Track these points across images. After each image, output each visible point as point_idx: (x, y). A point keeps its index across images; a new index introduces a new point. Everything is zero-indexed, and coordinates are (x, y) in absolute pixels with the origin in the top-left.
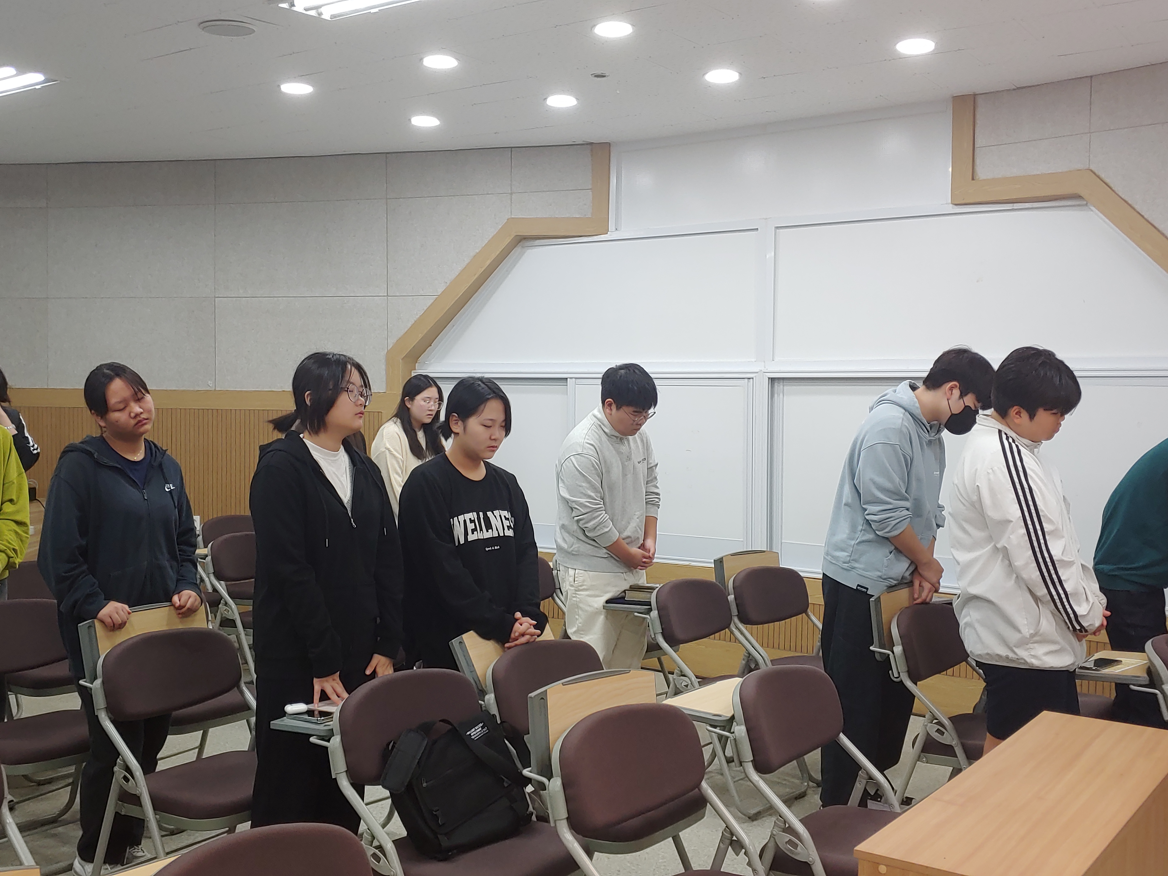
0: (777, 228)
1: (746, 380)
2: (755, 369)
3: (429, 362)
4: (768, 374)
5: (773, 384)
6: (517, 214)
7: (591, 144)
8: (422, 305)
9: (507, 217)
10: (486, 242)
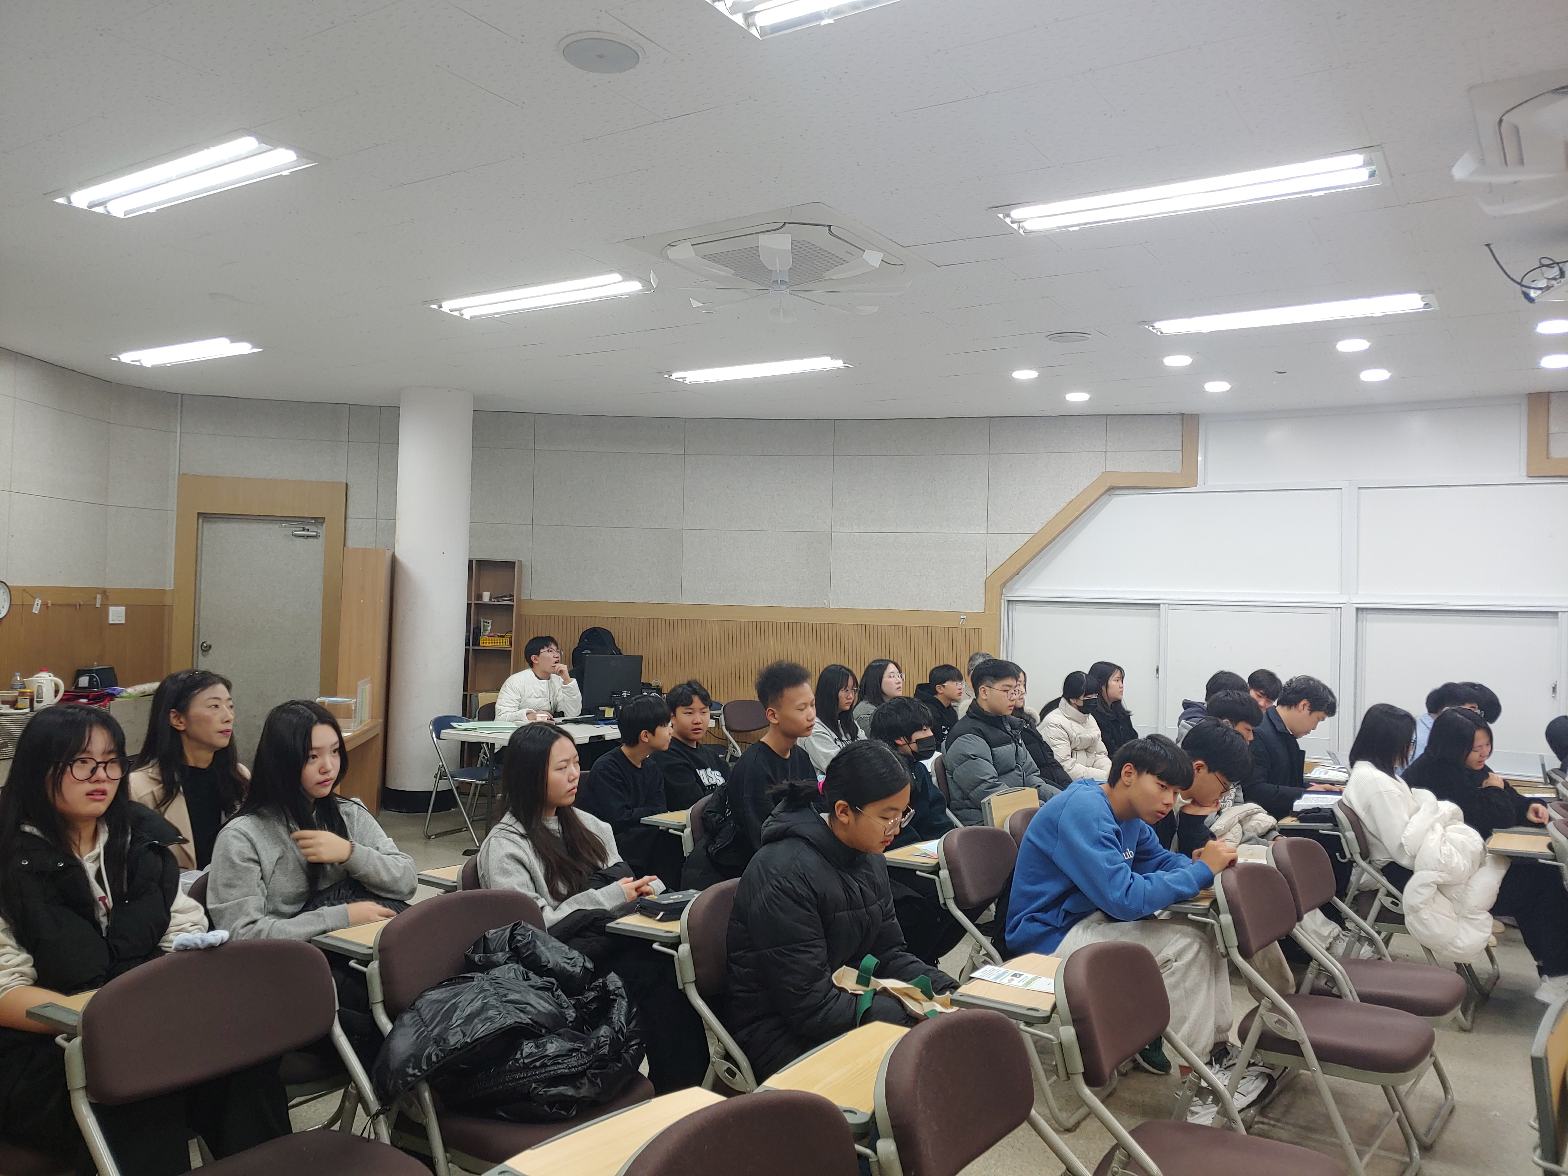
0: (1359, 488)
1: (1334, 609)
2: (1343, 601)
3: (1017, 587)
4: (1355, 605)
5: (1359, 613)
6: (1110, 468)
7: (1183, 414)
8: (1020, 541)
9: (1101, 470)
10: (1082, 490)
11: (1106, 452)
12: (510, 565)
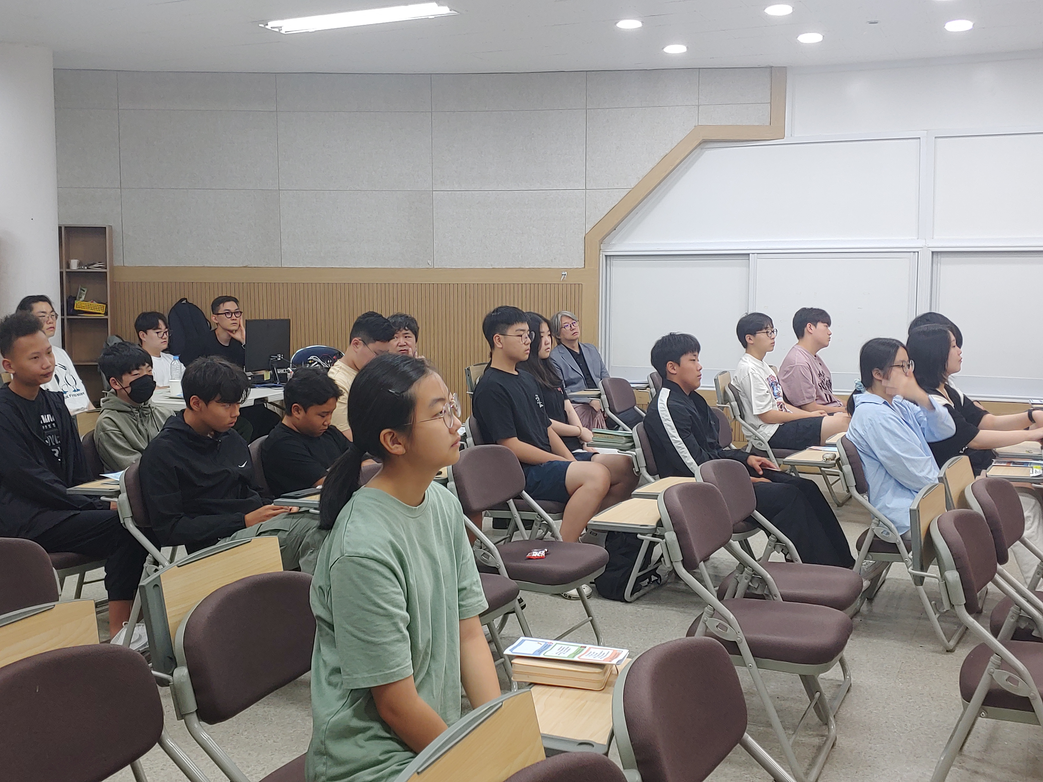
0: (936, 137)
1: (912, 253)
2: (921, 245)
3: (613, 243)
4: (930, 249)
5: (934, 256)
6: (703, 122)
7: (771, 67)
8: (618, 196)
9: (694, 124)
10: (676, 144)
11: (699, 106)
12: (101, 231)
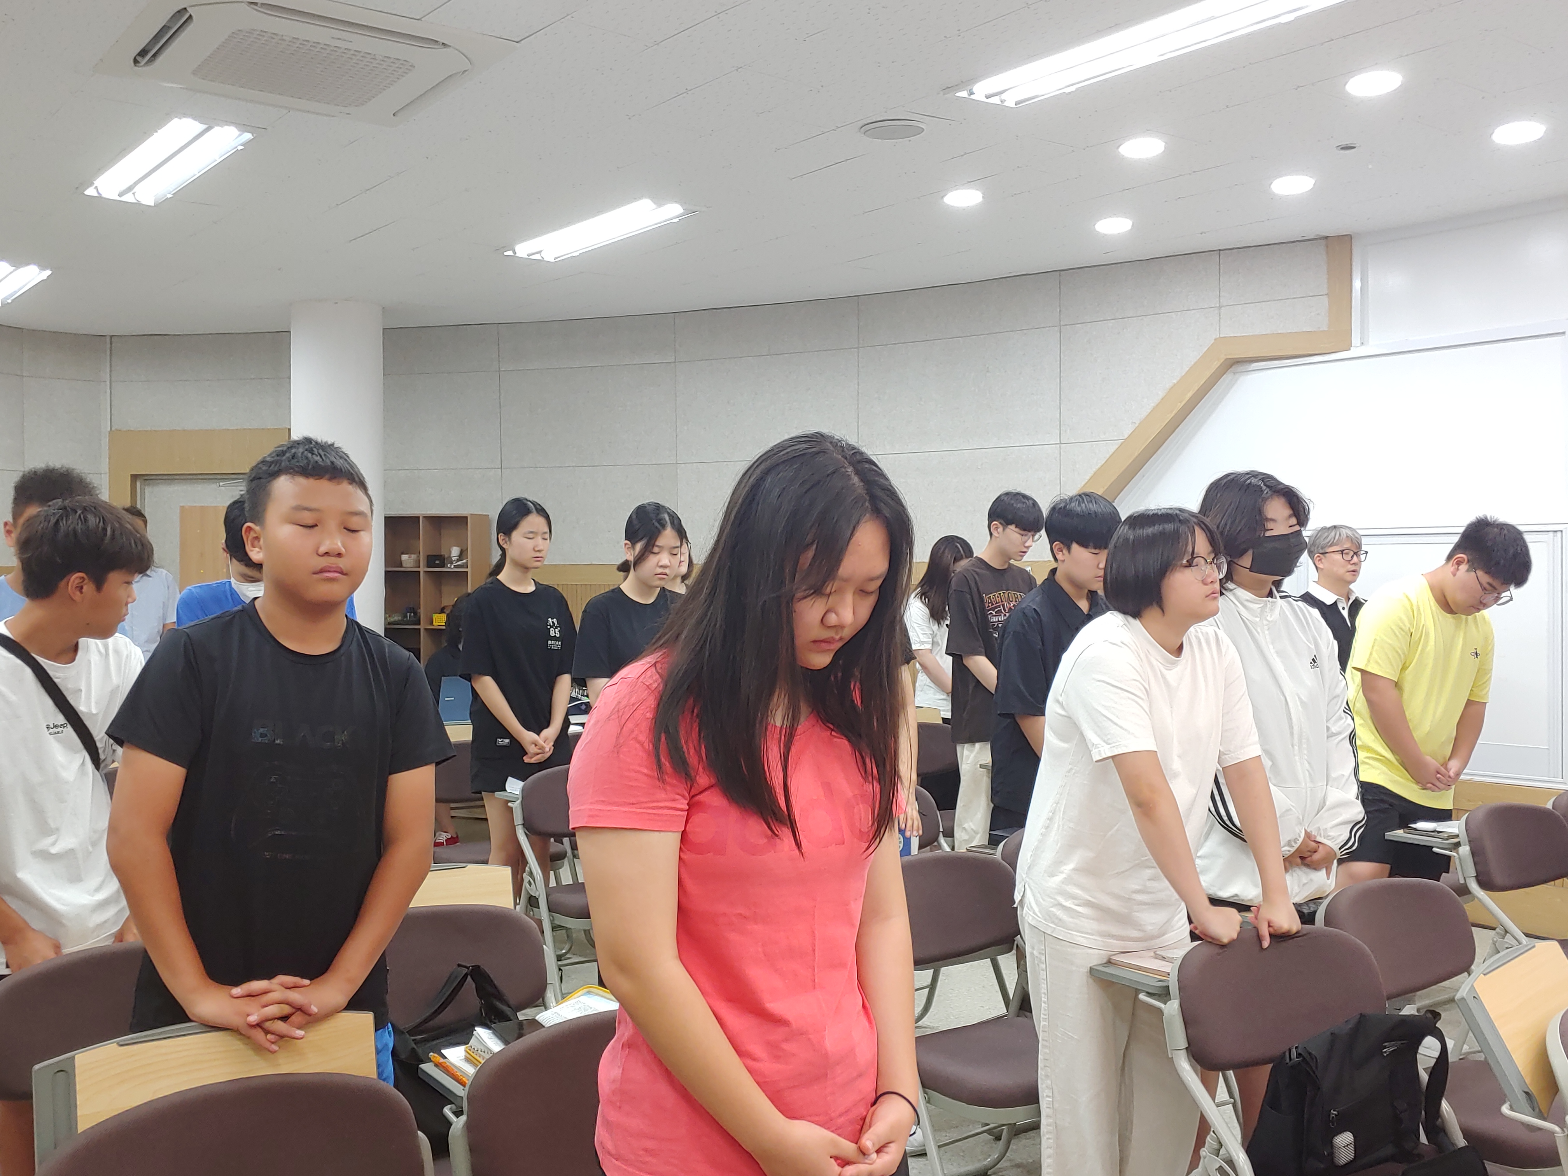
1: (1551, 534)
6: (1228, 332)
7: (1327, 237)
8: (1106, 451)
9: (1214, 337)
10: (1187, 370)
11: (1220, 307)
12: (460, 521)
